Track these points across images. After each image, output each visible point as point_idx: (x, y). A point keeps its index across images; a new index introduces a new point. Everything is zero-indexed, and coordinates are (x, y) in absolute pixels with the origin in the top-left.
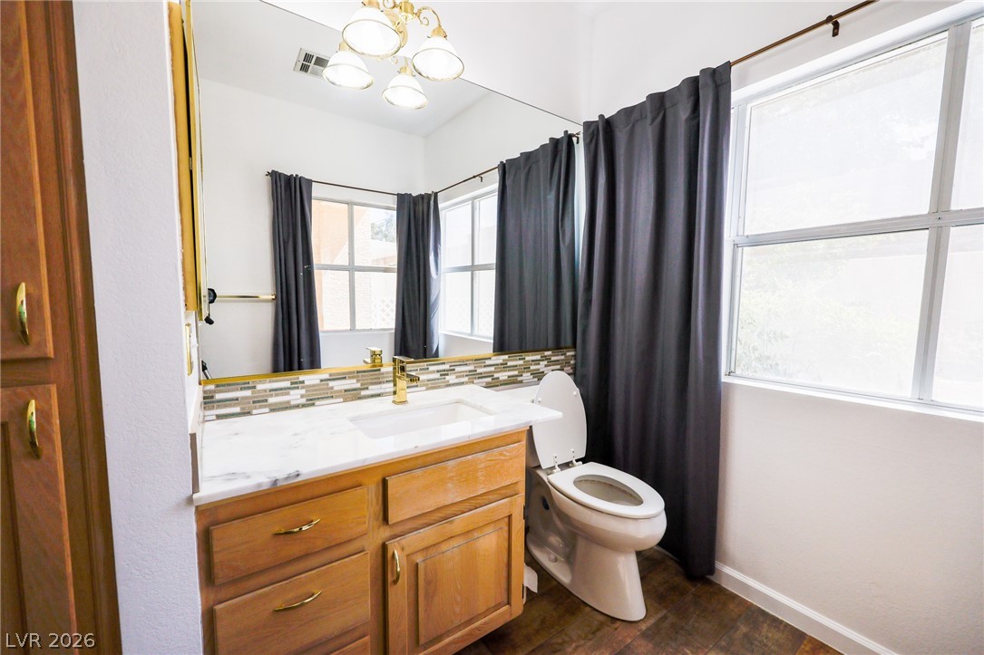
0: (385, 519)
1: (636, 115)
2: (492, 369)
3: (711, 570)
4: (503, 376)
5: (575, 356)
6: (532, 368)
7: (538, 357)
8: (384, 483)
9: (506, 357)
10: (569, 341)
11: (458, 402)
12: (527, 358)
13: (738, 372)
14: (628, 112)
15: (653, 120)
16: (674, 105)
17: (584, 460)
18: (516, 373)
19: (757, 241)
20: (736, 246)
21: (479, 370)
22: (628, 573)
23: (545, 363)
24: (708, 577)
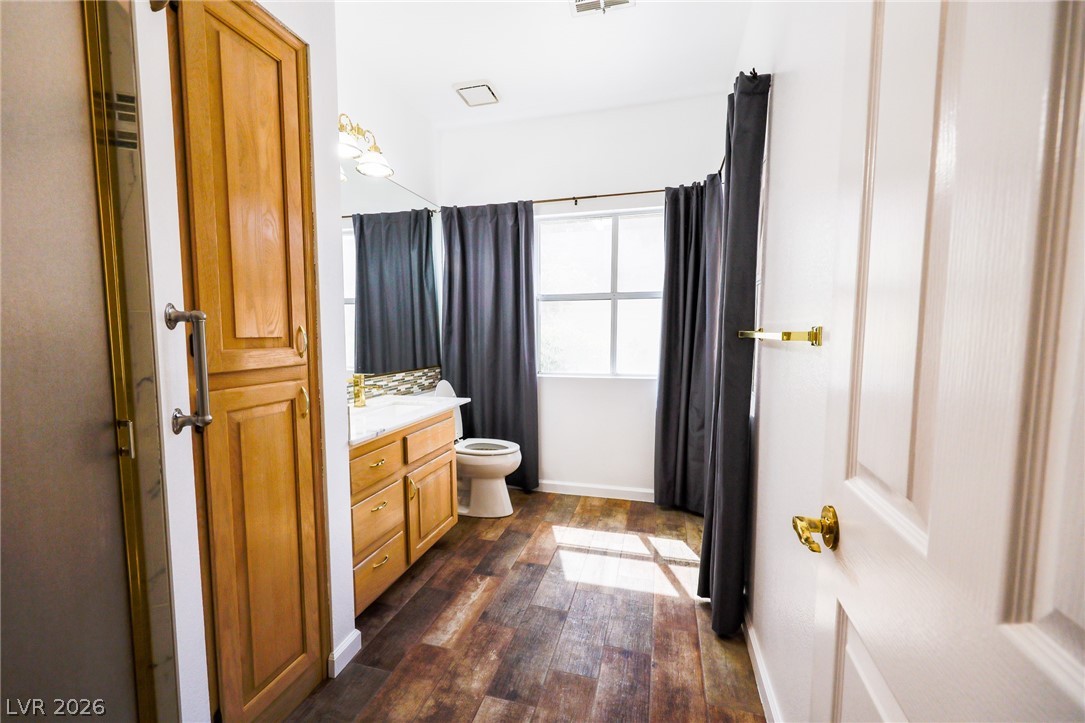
0: (405, 461)
1: (478, 212)
2: (396, 383)
3: (537, 485)
4: (403, 388)
5: (441, 372)
6: (419, 381)
7: (421, 374)
8: (405, 440)
9: (403, 374)
10: (435, 363)
11: (394, 404)
12: (416, 375)
13: (542, 371)
14: (475, 209)
15: (492, 220)
16: (504, 214)
17: (464, 438)
18: (409, 386)
19: (548, 298)
20: (538, 300)
21: (390, 385)
22: (501, 490)
23: (424, 378)
24: (535, 490)
